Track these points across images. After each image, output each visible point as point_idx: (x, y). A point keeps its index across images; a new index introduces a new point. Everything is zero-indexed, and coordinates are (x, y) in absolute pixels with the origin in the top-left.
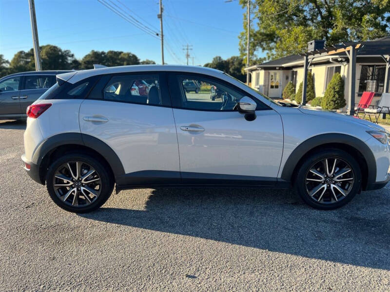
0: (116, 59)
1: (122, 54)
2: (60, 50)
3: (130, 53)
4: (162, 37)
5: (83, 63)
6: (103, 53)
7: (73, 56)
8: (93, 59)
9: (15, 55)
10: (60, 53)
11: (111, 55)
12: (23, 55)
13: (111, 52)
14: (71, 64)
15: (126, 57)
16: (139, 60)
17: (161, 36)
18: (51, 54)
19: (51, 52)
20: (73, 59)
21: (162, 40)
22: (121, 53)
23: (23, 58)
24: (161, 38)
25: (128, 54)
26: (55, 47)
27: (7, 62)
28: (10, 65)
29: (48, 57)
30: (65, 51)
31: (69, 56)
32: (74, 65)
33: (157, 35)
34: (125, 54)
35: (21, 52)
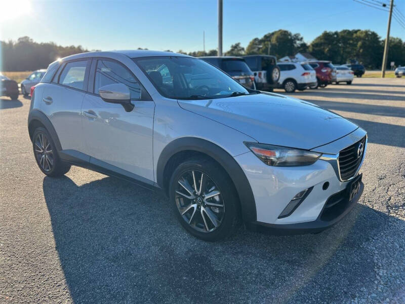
0: (349, 39)
1: (358, 33)
2: (290, 35)
3: (369, 31)
4: (392, 9)
5: (311, 46)
6: (336, 33)
7: (302, 39)
8: (322, 41)
9: (250, 43)
10: (290, 37)
11: (343, 34)
12: (257, 42)
13: (344, 31)
14: (298, 47)
15: (363, 35)
16: (380, 38)
17: (390, 7)
18: (280, 39)
19: (281, 37)
20: (302, 42)
21: (391, 12)
22: (356, 32)
23: (256, 44)
24: (390, 10)
25: (366, 32)
26: (286, 32)
27: (243, 49)
28: (245, 52)
29: (278, 42)
30: (295, 35)
31: (298, 40)
32: (301, 49)
33: (384, 5)
34: (362, 33)
35: (256, 39)
